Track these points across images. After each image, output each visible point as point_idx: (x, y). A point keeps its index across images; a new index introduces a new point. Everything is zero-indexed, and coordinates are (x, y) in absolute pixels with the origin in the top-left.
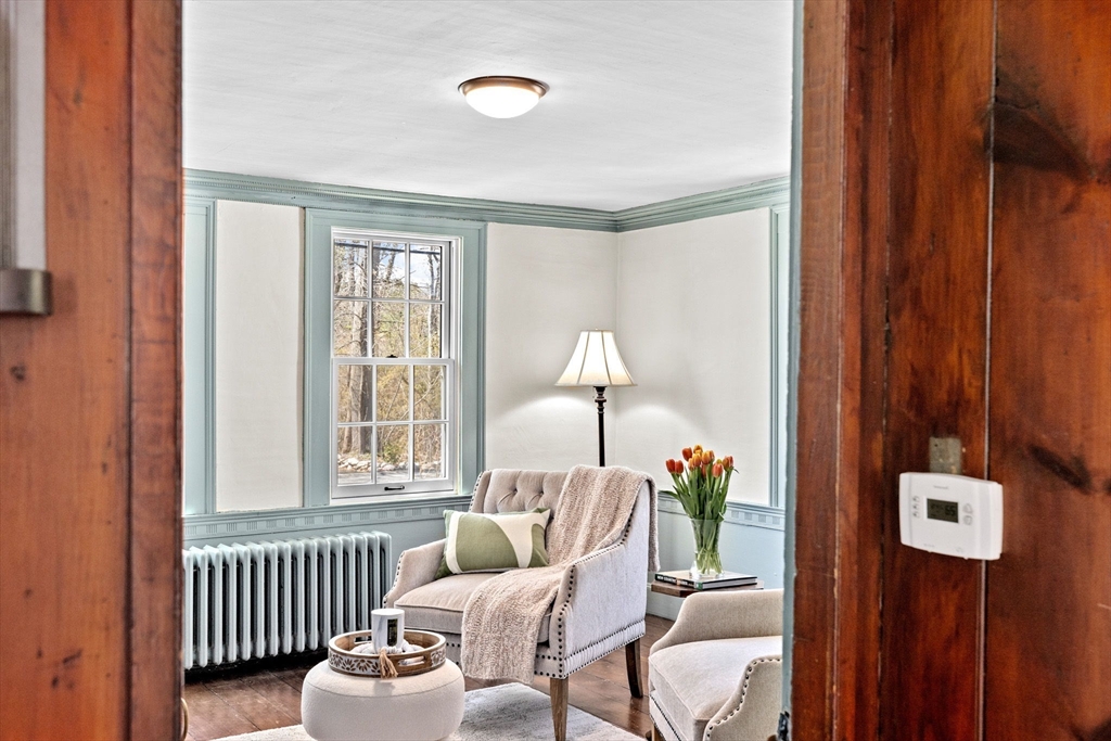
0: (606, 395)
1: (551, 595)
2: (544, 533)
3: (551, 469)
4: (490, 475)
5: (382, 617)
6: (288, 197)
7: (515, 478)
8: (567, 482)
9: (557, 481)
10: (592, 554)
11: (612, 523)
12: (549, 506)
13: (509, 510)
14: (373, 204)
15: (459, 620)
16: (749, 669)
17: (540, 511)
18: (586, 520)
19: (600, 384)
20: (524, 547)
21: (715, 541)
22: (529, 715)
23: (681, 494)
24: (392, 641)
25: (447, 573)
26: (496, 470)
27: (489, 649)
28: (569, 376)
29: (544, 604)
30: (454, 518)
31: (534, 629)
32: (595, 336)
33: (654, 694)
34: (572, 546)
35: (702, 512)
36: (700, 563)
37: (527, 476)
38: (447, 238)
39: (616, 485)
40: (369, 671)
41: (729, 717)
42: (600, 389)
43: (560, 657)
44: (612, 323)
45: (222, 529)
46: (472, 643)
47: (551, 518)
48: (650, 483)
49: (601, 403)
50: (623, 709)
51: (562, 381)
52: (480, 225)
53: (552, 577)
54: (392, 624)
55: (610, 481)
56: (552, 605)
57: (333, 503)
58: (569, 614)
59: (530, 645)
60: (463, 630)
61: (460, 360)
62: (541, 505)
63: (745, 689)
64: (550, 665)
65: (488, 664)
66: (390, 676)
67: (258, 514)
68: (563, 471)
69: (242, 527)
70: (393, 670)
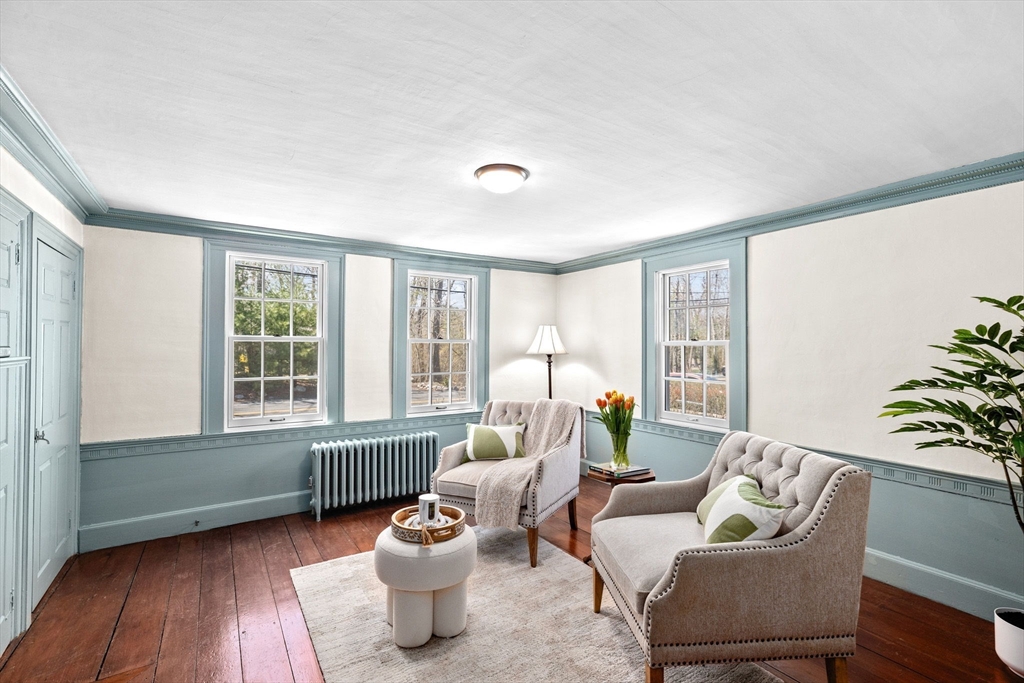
0: (552, 359)
1: (528, 478)
2: (522, 438)
3: (526, 401)
4: (491, 403)
5: (425, 501)
6: (385, 253)
7: (506, 405)
8: (535, 409)
9: (529, 407)
10: (550, 452)
11: (561, 432)
12: (525, 421)
13: (503, 423)
14: (429, 258)
15: (474, 491)
16: (678, 559)
17: (520, 424)
18: (546, 430)
19: (549, 353)
20: (511, 445)
21: (625, 447)
22: (515, 543)
23: (605, 419)
24: (431, 516)
25: (468, 460)
26: (496, 399)
27: (492, 510)
28: (533, 350)
29: (524, 483)
30: (472, 428)
31: (518, 499)
32: (547, 328)
33: (595, 548)
34: (538, 445)
35: (618, 430)
36: (616, 460)
37: (513, 404)
38: (469, 277)
39: (563, 410)
40: (416, 539)
41: (664, 594)
42: (549, 356)
43: (534, 515)
44: (555, 320)
45: (348, 431)
46: (481, 506)
47: (526, 428)
48: (581, 409)
49: (550, 363)
50: (566, 538)
51: (529, 352)
52: (486, 270)
53: (527, 465)
54: (432, 506)
55: (559, 408)
56: (529, 484)
57: (408, 416)
58: (539, 490)
59: (516, 508)
60: (477, 497)
61: (476, 341)
62: (520, 421)
63: (675, 574)
64: (528, 520)
65: (491, 519)
66: (427, 543)
67: (367, 423)
68: (532, 402)
69: (359, 430)
70: (430, 540)
